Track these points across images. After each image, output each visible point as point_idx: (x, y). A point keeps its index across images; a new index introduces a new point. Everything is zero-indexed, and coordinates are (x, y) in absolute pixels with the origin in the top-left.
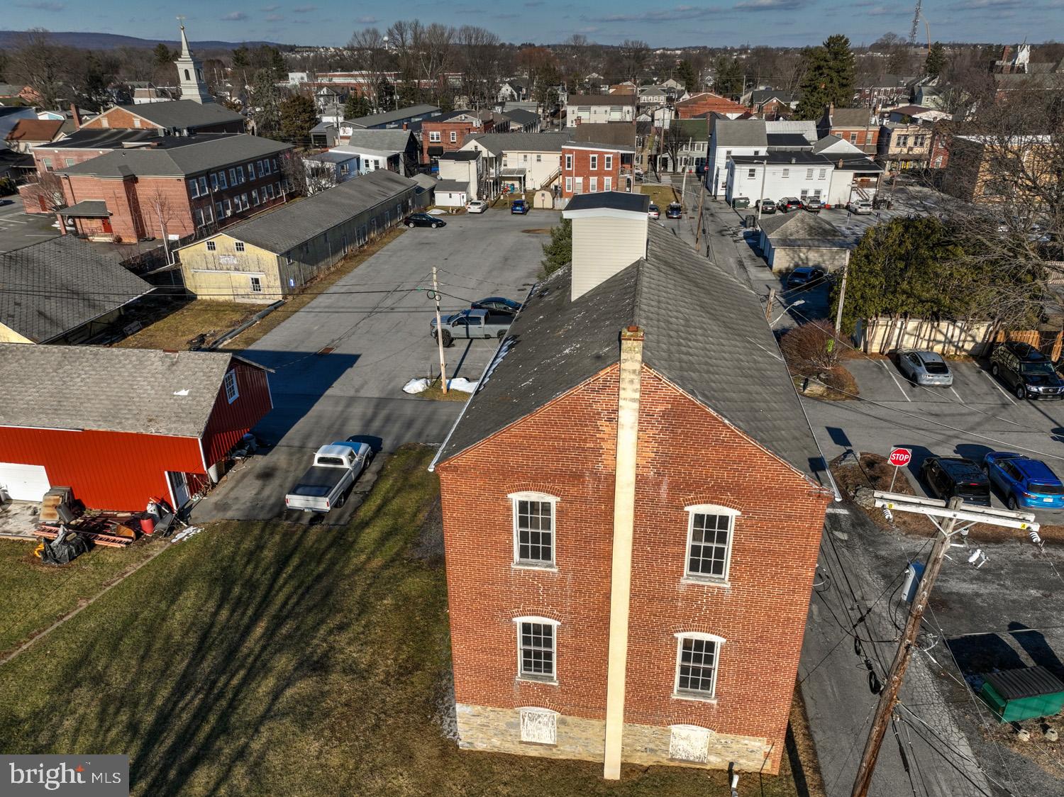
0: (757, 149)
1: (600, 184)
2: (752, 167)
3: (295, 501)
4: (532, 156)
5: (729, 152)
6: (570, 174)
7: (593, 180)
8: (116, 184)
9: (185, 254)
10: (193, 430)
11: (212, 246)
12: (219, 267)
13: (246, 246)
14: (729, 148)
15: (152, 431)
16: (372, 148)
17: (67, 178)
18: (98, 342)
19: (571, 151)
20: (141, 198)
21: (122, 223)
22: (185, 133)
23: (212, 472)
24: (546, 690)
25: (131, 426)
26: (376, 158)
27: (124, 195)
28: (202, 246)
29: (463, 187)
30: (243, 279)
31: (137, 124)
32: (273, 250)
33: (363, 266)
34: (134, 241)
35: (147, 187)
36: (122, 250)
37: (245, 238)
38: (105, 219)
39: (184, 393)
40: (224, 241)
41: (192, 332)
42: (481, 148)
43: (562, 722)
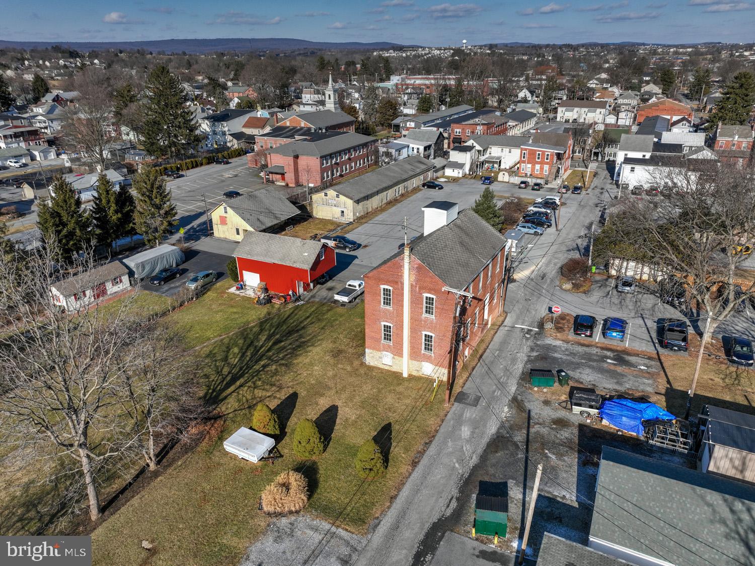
0: (644, 154)
1: (542, 169)
2: (633, 166)
3: (337, 297)
4: (506, 150)
5: (626, 155)
6: (524, 162)
7: (538, 167)
8: (290, 160)
9: (315, 197)
10: (307, 267)
11: (326, 195)
12: (328, 204)
13: (340, 196)
14: (626, 152)
15: (294, 266)
16: (418, 140)
17: (270, 154)
18: (276, 233)
19: (526, 149)
20: (300, 168)
21: (290, 177)
22: (324, 131)
23: (312, 285)
24: (389, 346)
25: (288, 263)
26: (418, 146)
27: (292, 164)
28: (321, 195)
29: (461, 166)
30: (337, 211)
31: (303, 125)
32: (351, 199)
33: (394, 208)
34: (294, 186)
35: (303, 161)
36: (289, 190)
37: (340, 193)
38: (283, 174)
39: (306, 254)
40: (331, 193)
41: (312, 232)
42: (475, 144)
43: (393, 358)
